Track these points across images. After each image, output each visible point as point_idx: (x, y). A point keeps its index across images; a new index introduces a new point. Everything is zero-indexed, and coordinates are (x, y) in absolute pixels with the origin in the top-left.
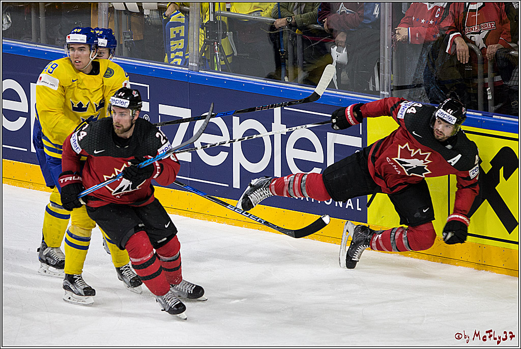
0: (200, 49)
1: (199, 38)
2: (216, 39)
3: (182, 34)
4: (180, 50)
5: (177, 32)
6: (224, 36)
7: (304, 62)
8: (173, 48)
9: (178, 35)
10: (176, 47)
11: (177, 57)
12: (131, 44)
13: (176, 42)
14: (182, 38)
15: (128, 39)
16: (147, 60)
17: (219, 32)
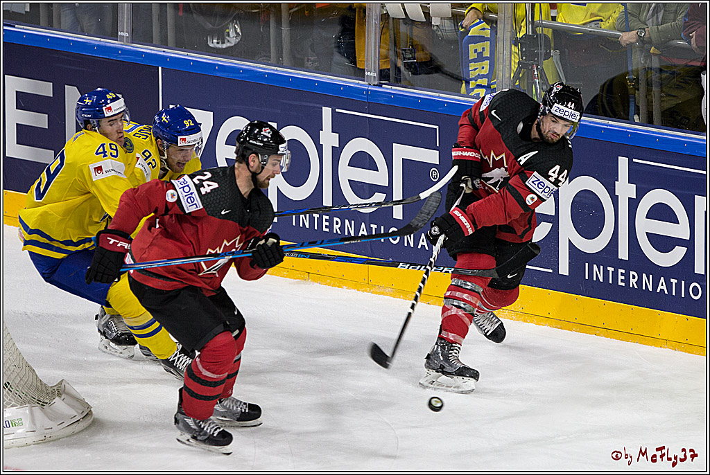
0: (512, 75)
1: (511, 59)
2: (535, 61)
3: (486, 54)
4: (483, 77)
5: (480, 50)
6: (548, 56)
7: (663, 94)
8: (473, 74)
9: (480, 54)
10: (477, 72)
11: (479, 86)
12: (413, 66)
13: (478, 65)
14: (486, 58)
15: (409, 59)
16: (437, 91)
17: (539, 51)
